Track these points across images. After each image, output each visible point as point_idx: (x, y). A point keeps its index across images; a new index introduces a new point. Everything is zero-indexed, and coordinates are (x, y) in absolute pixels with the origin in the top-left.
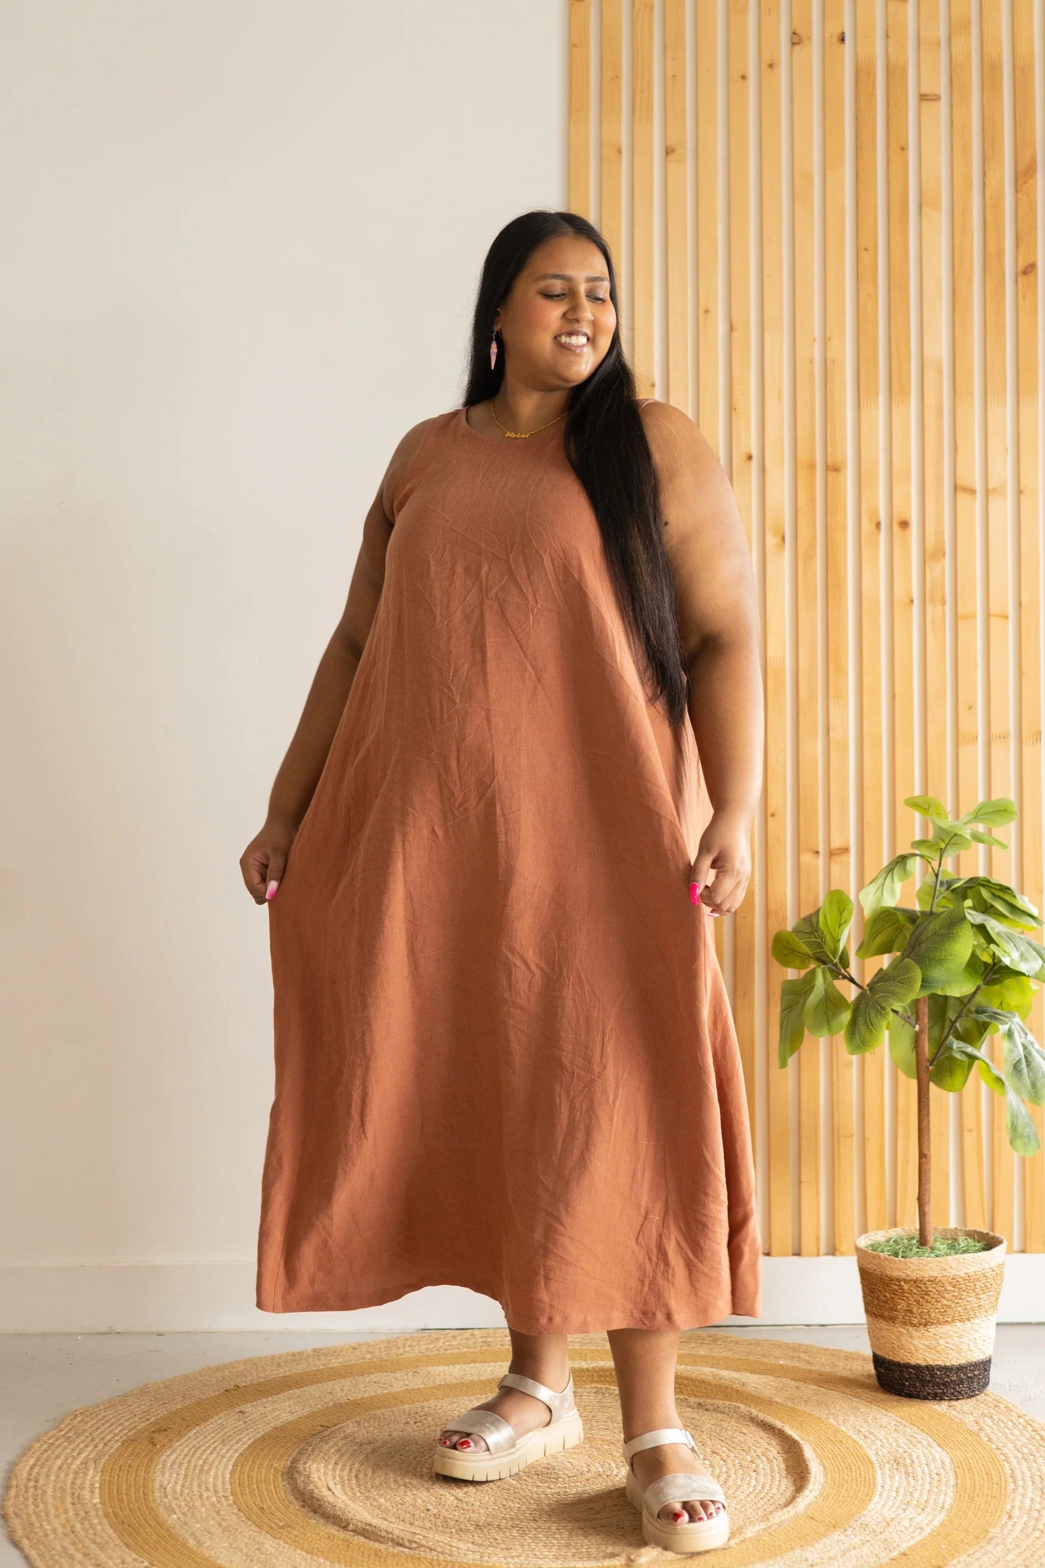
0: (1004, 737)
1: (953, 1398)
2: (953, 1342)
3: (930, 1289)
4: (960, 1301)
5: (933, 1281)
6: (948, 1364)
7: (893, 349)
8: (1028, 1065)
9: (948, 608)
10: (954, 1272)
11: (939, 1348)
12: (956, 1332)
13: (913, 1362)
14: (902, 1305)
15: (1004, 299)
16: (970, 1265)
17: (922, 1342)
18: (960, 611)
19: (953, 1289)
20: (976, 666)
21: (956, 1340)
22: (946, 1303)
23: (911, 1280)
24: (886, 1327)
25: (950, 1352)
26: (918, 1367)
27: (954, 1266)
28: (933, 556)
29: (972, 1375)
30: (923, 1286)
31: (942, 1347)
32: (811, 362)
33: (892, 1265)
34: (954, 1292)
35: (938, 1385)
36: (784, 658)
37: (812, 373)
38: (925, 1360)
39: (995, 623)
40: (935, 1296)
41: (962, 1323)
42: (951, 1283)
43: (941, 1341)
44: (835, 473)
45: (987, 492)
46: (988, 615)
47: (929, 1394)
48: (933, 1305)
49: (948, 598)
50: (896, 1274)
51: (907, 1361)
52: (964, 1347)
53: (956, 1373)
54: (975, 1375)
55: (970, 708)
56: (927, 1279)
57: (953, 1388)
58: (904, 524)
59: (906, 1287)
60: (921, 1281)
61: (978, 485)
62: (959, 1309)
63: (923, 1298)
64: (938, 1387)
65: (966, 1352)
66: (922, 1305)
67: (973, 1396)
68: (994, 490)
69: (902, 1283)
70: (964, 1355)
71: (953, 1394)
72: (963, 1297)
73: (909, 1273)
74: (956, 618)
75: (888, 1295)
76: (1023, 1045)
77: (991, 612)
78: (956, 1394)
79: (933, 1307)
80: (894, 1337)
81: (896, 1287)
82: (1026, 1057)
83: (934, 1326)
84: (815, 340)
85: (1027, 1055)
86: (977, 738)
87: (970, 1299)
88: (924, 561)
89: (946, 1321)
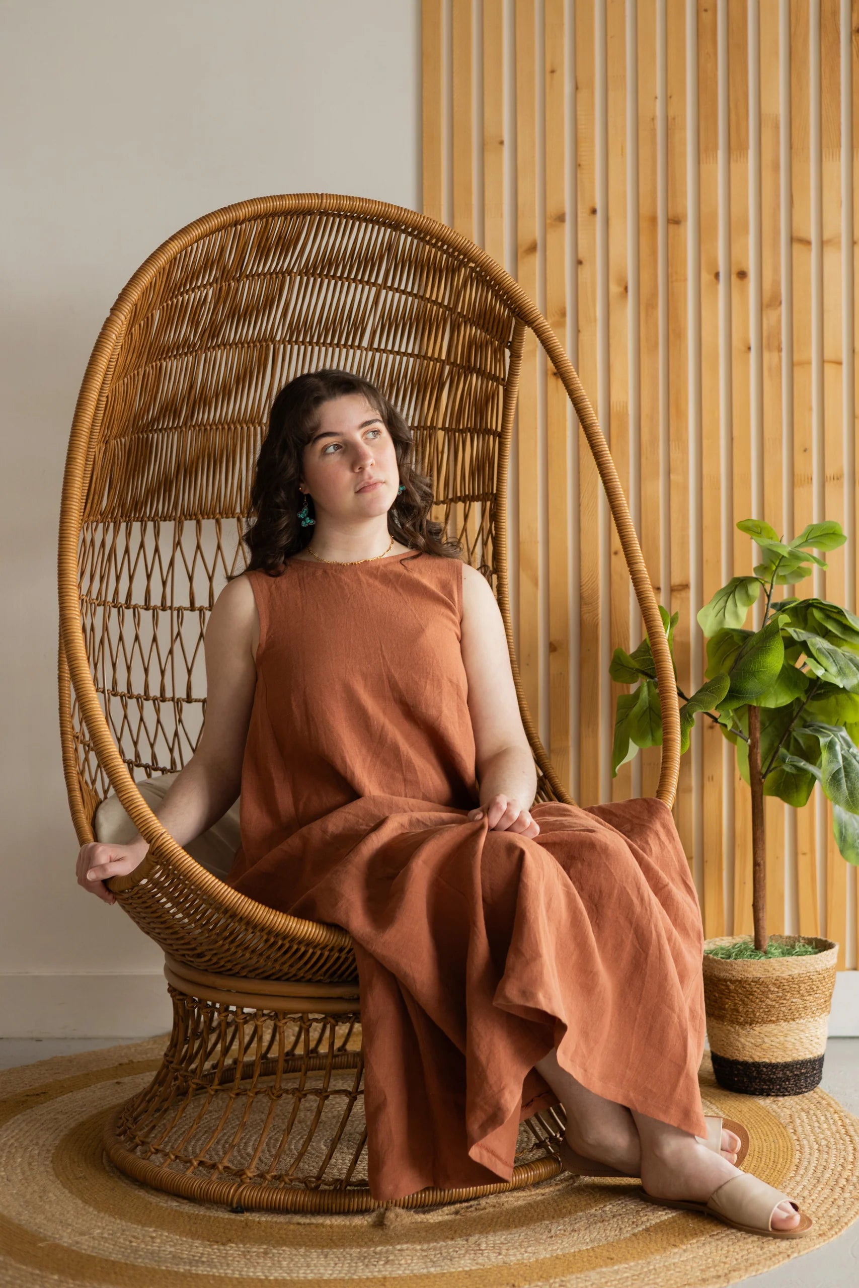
0: (838, 478)
1: (779, 1093)
2: (778, 1040)
3: (755, 989)
4: (785, 1002)
5: (757, 981)
6: (773, 1061)
7: (732, 105)
8: (846, 776)
9: (784, 354)
10: (778, 974)
11: (764, 1046)
12: (782, 1032)
13: (741, 1059)
14: (729, 1004)
15: (839, 56)
16: (795, 968)
17: (748, 1040)
18: (795, 358)
19: (776, 990)
20: (811, 409)
21: (782, 1039)
22: (770, 1003)
23: (737, 981)
24: (717, 1025)
25: (775, 1050)
26: (745, 1064)
27: (777, 968)
28: (769, 306)
29: (798, 1073)
30: (747, 986)
31: (767, 1045)
32: (653, 119)
33: (720, 966)
34: (778, 992)
35: (765, 1081)
36: (627, 403)
37: (654, 130)
38: (751, 1057)
39: (829, 369)
40: (759, 996)
41: (786, 1023)
42: (774, 984)
43: (766, 1040)
44: (676, 226)
45: (822, 244)
46: (822, 362)
47: (756, 1089)
48: (757, 1004)
49: (784, 346)
50: (723, 974)
51: (735, 1058)
52: (790, 1046)
53: (782, 1070)
54: (802, 1074)
55: (805, 451)
56: (750, 980)
57: (779, 1085)
58: (742, 275)
59: (732, 987)
60: (746, 981)
61: (813, 237)
62: (783, 1009)
63: (748, 998)
64: (765, 1083)
65: (791, 1050)
66: (747, 1005)
67: (801, 1093)
68: (829, 241)
69: (728, 983)
70: (790, 1053)
71: (779, 1090)
72: (788, 998)
73: (734, 973)
74: (792, 365)
75: (717, 995)
76: (843, 757)
77: (826, 357)
78: (782, 1090)
79: (758, 1007)
80: (723, 1035)
81: (723, 987)
82: (845, 768)
83: (758, 1025)
84: (656, 98)
85: (847, 766)
86: (811, 479)
87: (794, 1000)
88: (762, 310)
89: (770, 1021)
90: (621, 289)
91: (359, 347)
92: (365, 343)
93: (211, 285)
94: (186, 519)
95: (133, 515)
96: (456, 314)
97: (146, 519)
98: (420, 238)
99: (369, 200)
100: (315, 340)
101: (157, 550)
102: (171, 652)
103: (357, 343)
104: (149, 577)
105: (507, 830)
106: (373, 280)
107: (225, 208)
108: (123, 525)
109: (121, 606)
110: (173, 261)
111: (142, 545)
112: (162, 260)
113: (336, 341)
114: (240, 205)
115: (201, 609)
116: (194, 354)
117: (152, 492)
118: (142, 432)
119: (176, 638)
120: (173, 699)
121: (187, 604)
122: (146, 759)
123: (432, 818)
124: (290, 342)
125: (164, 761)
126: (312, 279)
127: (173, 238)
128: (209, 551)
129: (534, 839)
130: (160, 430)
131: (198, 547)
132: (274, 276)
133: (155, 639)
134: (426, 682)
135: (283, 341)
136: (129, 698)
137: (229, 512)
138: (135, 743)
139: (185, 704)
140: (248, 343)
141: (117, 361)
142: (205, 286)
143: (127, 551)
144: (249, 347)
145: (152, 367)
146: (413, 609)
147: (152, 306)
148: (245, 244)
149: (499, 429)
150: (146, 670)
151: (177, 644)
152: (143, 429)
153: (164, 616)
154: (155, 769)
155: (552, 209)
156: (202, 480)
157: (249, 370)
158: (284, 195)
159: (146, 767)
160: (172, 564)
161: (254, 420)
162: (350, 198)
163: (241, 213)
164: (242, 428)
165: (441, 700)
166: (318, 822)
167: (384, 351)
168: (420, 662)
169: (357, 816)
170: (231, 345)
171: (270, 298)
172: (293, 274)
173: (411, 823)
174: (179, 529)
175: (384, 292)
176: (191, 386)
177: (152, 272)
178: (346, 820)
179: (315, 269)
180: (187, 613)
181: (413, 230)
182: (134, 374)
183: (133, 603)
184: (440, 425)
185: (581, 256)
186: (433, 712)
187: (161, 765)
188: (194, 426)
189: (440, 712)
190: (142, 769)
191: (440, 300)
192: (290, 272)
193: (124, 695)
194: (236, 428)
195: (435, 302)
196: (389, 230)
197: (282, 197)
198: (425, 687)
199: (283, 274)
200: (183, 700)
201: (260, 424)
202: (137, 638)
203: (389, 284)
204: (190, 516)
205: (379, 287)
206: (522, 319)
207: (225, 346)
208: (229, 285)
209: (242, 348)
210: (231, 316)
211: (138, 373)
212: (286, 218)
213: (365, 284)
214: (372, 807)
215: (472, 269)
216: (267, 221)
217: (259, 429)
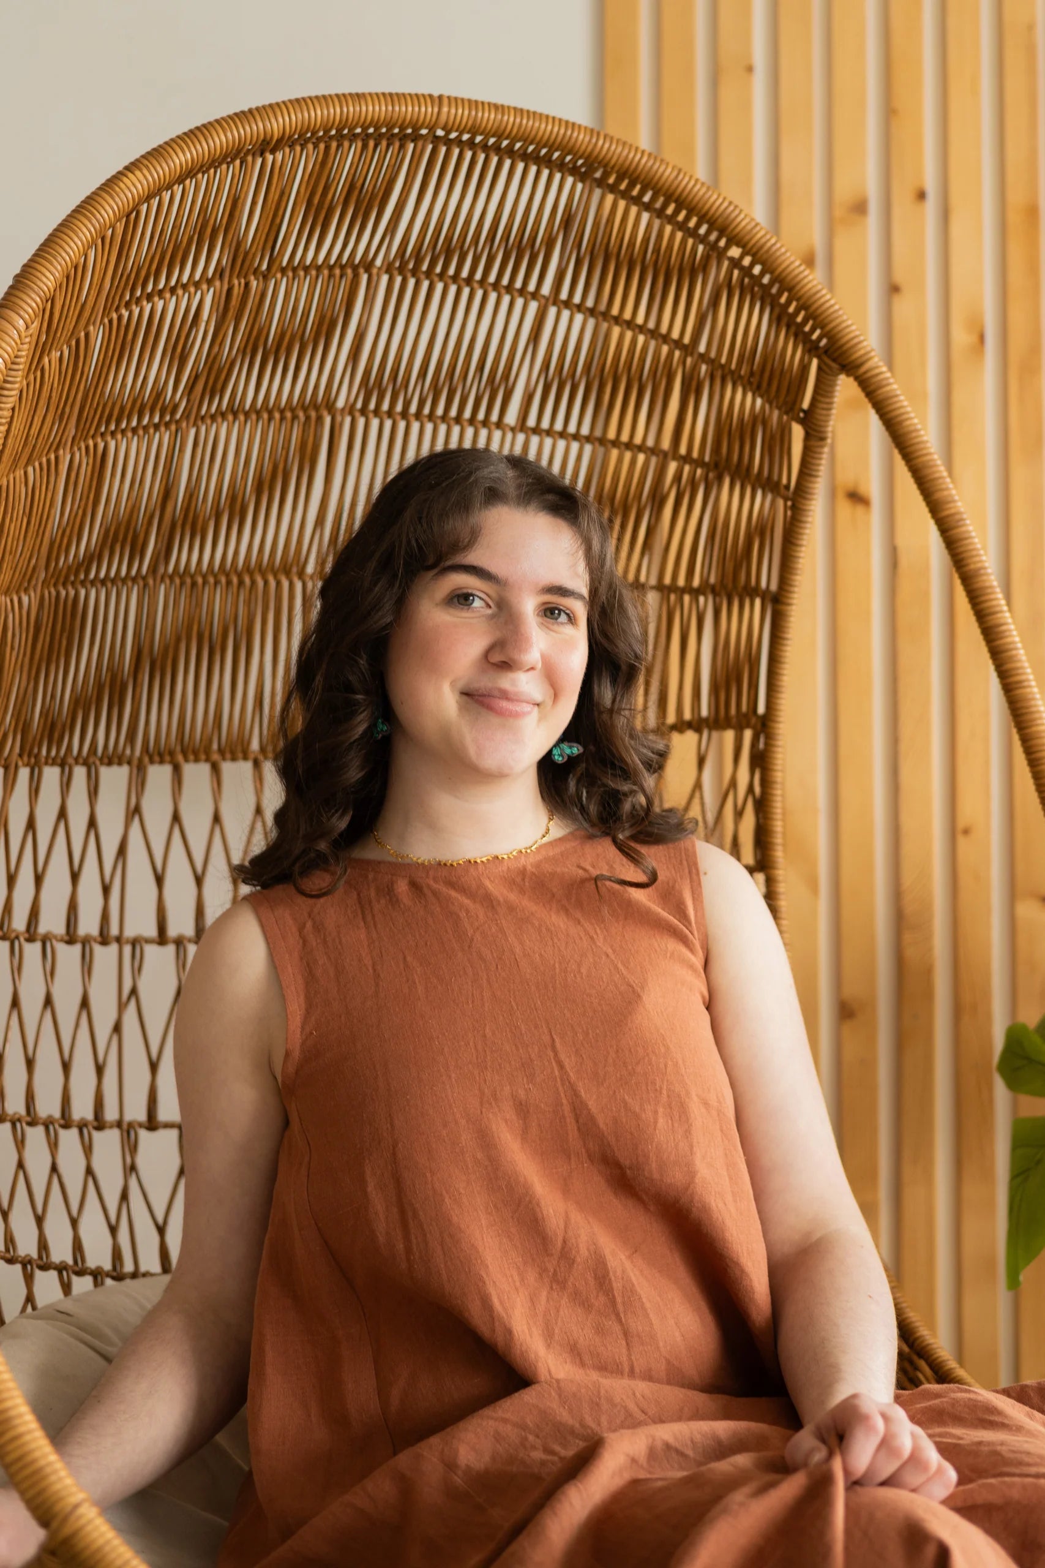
90: (973, 339)
91: (499, 424)
92: (511, 418)
93: (210, 282)
94: (152, 762)
95: (44, 752)
96: (696, 356)
97: (71, 761)
98: (633, 198)
99: (534, 113)
100: (413, 409)
101: (92, 823)
102: (117, 1028)
103: (494, 417)
104: (75, 877)
105: (883, 1484)
106: (532, 287)
107: (243, 112)
108: (24, 773)
109: (17, 937)
110: (131, 216)
111: (62, 814)
112: (109, 210)
113: (453, 413)
114: (273, 108)
115: (179, 942)
116: (173, 427)
117: (83, 704)
118: (64, 585)
119: (129, 998)
120: (119, 1124)
121: (152, 932)
122: (61, 1252)
123: (698, 1438)
124: (364, 411)
125: (98, 1256)
126: (412, 282)
127: (132, 167)
128: (197, 824)
129: (946, 1502)
130: (103, 582)
131: (176, 818)
132: (337, 272)
133: (85, 1004)
134: (656, 1112)
135: (351, 409)
136: (30, 1124)
137: (237, 750)
138: (40, 1220)
139: (143, 1134)
140: (282, 412)
141: (10, 424)
142: (197, 285)
143: (31, 825)
144: (282, 419)
145: (87, 448)
146: (610, 951)
147: (86, 314)
148: (282, 193)
149: (774, 587)
150: (66, 1067)
151: (131, 1009)
152: (67, 578)
153: (105, 957)
154: (80, 1273)
155: (844, 191)
156: (185, 684)
157: (281, 466)
158: (364, 94)
159: (61, 1268)
160: (122, 851)
161: (291, 567)
162: (497, 107)
163: (276, 126)
164: (266, 583)
165: (691, 1147)
166: (435, 1440)
167: (549, 432)
168: (639, 1069)
169: (523, 1427)
170: (247, 415)
171: (327, 320)
172: (375, 271)
173: (652, 1454)
174: (138, 782)
175: (552, 311)
176: (167, 493)
177: (86, 232)
178: (498, 1437)
179: (419, 261)
180: (151, 951)
181: (620, 179)
182: (48, 461)
183: (42, 929)
184: (653, 581)
185: (899, 277)
186: (675, 1177)
187: (91, 1263)
188: (171, 578)
189: (692, 1174)
190: (53, 1274)
191: (664, 329)
192: (368, 266)
193: (19, 1120)
194: (253, 582)
195: (654, 334)
196: (570, 180)
197: (359, 97)
198: (656, 1122)
199: (355, 269)
200: (141, 1125)
201: (301, 574)
202: (48, 1002)
203: (564, 295)
204: (161, 755)
205: (543, 301)
206: (834, 360)
207: (235, 415)
208: (247, 285)
209: (270, 420)
210: (249, 351)
211: (57, 458)
212: (365, 146)
213: (516, 294)
214: (555, 1405)
215: (735, 263)
216: (327, 148)
217: (299, 586)
